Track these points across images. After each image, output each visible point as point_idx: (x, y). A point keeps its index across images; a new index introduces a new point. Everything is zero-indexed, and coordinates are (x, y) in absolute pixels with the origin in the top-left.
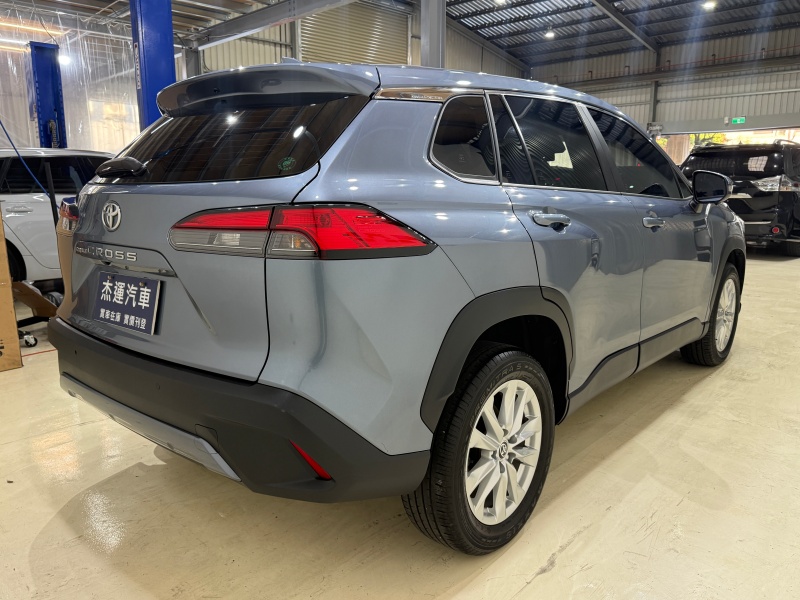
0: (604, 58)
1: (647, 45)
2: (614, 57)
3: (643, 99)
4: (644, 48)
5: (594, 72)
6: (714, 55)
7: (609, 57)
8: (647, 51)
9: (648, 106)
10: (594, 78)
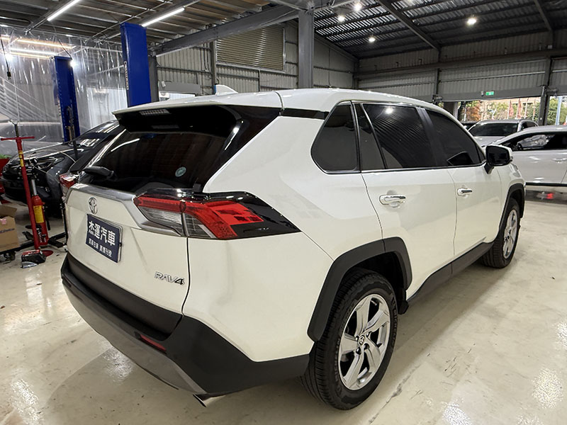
1: (432, 46)
2: (411, 53)
3: (430, 80)
5: (400, 63)
6: (474, 52)
7: (408, 53)
8: (432, 50)
9: (433, 85)
10: (399, 66)
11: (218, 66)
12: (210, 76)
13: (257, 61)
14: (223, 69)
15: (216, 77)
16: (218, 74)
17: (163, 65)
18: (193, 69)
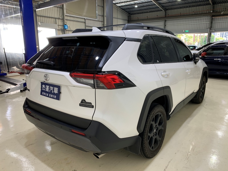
0: (151, 13)
5: (148, 17)
6: (180, 13)
8: (163, 11)
12: (62, 21)
13: (84, 14)
14: (68, 17)
15: (65, 21)
17: (39, 15)
18: (54, 17)
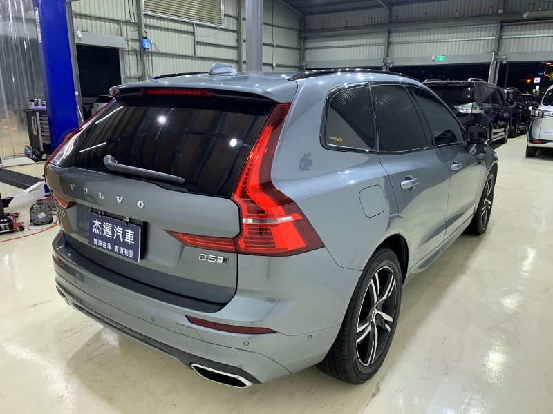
0: (355, 12)
1: (383, 5)
2: (361, 11)
3: (381, 42)
4: (381, 6)
5: (349, 22)
6: (426, 13)
7: (358, 11)
8: (383, 9)
9: (384, 46)
10: (349, 25)
11: (145, 15)
12: (136, 28)
13: (192, 12)
14: (151, 20)
15: (144, 29)
16: (146, 26)
17: (78, 12)
18: (115, 18)
